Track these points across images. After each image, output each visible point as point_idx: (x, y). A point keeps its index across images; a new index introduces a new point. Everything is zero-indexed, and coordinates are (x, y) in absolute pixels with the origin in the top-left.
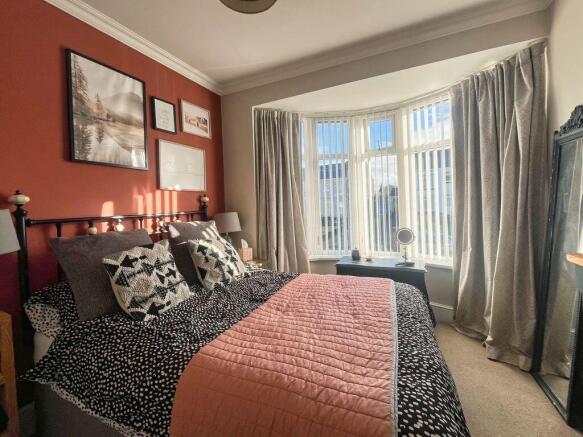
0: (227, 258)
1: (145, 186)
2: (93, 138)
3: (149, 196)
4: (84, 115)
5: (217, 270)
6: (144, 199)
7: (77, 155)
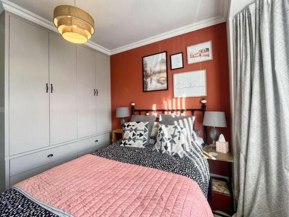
0: (169, 139)
1: (168, 97)
2: (149, 83)
3: (170, 101)
4: (146, 76)
5: (160, 142)
6: (168, 103)
7: (145, 89)
